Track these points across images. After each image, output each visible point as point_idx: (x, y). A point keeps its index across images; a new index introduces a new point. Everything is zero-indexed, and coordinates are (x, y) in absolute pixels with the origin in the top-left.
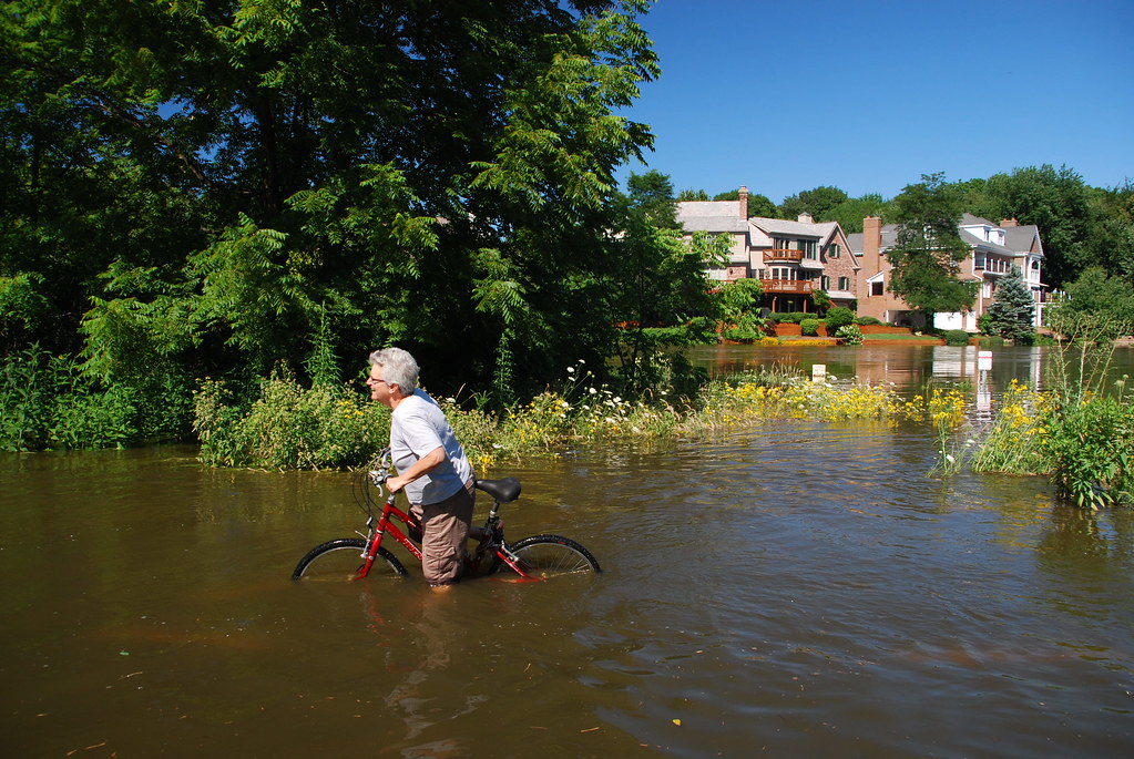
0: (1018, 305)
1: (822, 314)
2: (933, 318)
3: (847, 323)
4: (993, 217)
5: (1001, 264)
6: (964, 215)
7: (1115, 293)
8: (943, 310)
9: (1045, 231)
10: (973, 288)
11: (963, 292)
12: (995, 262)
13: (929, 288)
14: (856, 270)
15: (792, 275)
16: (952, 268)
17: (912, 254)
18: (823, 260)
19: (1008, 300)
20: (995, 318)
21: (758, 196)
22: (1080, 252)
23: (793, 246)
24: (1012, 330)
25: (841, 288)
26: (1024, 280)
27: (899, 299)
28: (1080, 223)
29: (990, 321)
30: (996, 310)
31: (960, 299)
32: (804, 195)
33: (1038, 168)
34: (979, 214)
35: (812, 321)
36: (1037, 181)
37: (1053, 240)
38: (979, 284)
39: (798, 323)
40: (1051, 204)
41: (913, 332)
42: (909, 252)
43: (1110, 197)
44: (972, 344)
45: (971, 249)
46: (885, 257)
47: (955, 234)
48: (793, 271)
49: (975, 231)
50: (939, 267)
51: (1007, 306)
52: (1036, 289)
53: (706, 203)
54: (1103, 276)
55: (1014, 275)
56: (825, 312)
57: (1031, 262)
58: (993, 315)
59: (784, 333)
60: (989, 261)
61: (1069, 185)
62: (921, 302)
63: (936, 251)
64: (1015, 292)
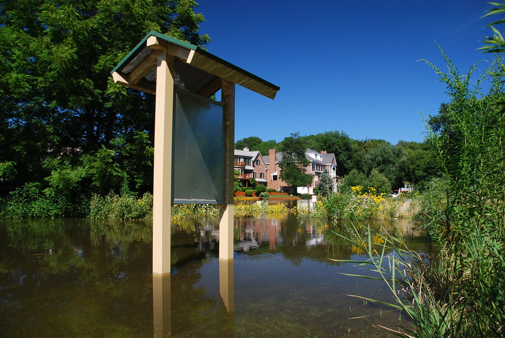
0: (328, 184)
2: (297, 189)
3: (263, 191)
4: (318, 150)
5: (322, 168)
6: (307, 149)
7: (361, 179)
8: (300, 186)
9: (337, 156)
10: (311, 177)
11: (308, 179)
12: (319, 167)
13: (295, 177)
14: (266, 170)
15: (242, 172)
16: (303, 170)
17: (288, 164)
18: (254, 166)
19: (324, 182)
20: (320, 189)
22: (349, 164)
23: (242, 160)
24: (326, 193)
25: (261, 177)
26: (330, 174)
27: (284, 182)
28: (349, 153)
29: (318, 190)
30: (320, 185)
31: (307, 182)
32: (245, 140)
34: (312, 149)
35: (250, 191)
36: (333, 136)
37: (340, 159)
38: (313, 176)
39: (244, 191)
40: (339, 145)
41: (289, 195)
42: (287, 163)
43: (360, 143)
45: (310, 162)
46: (278, 165)
47: (304, 156)
48: (242, 170)
49: (312, 155)
50: (299, 169)
51: (324, 184)
52: (335, 178)
54: (357, 173)
55: (326, 172)
56: (255, 187)
57: (332, 167)
59: (239, 195)
60: (317, 167)
61: (344, 139)
62: (292, 183)
63: (297, 163)
64: (327, 179)
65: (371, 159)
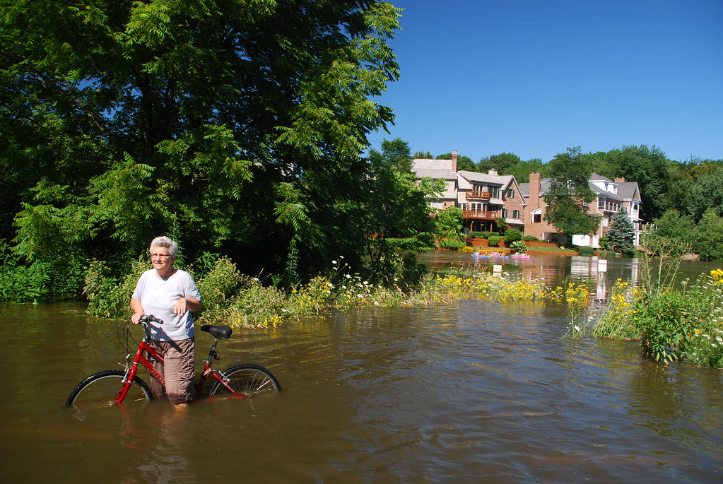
0: (625, 232)
1: (502, 233)
2: (571, 238)
3: (517, 240)
4: (611, 176)
5: (615, 205)
6: (592, 174)
7: (684, 226)
8: (578, 233)
9: (642, 186)
10: (597, 220)
11: (591, 222)
12: (611, 204)
13: (570, 219)
14: (524, 206)
15: (484, 208)
16: (584, 207)
17: (560, 197)
18: (504, 199)
19: (619, 228)
20: (610, 239)
21: (464, 158)
22: (663, 200)
23: (485, 189)
24: (620, 247)
25: (514, 217)
26: (629, 216)
27: (551, 226)
28: (664, 182)
29: (608, 241)
30: (611, 234)
31: (588, 226)
32: (493, 158)
33: (639, 147)
34: (601, 174)
35: (495, 237)
36: (638, 154)
37: (647, 192)
38: (600, 217)
39: (487, 238)
40: (646, 169)
41: (559, 246)
42: (558, 196)
43: (682, 166)
44: (596, 255)
45: (596, 196)
46: (542, 198)
47: (586, 186)
48: (484, 205)
49: (599, 184)
50: (576, 206)
51: (618, 232)
52: (636, 222)
53: (431, 160)
54: (677, 216)
55: (623, 213)
56: (504, 231)
57: (633, 205)
58: (609, 237)
59: (477, 244)
60: (607, 203)
61: (657, 158)
62: (564, 228)
63: (575, 196)
64: (623, 223)
65: (703, 193)
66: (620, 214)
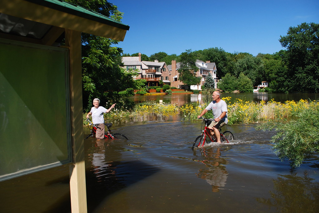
0: (211, 83)
1: (162, 86)
2: (190, 87)
3: (168, 89)
4: (204, 60)
5: (207, 72)
6: (197, 60)
7: (233, 80)
8: (192, 85)
9: (217, 64)
10: (199, 79)
11: (197, 80)
12: (205, 72)
13: (189, 79)
14: (170, 75)
16: (194, 74)
17: (184, 70)
18: (161, 72)
19: (208, 82)
20: (205, 86)
21: (143, 55)
22: (225, 69)
23: (153, 68)
25: (166, 79)
26: (212, 76)
27: (181, 82)
28: (225, 62)
30: (205, 84)
31: (196, 82)
32: (156, 54)
33: (214, 48)
34: (201, 60)
35: (159, 88)
36: (214, 51)
37: (219, 66)
38: (201, 78)
39: (155, 89)
40: (218, 57)
41: (185, 91)
42: (183, 70)
43: (231, 55)
44: (200, 93)
45: (199, 69)
46: (177, 71)
47: (195, 65)
48: (153, 75)
49: (200, 64)
50: (191, 74)
52: (215, 79)
53: (130, 57)
54: (230, 75)
55: (210, 75)
57: (214, 72)
59: (152, 92)
60: (203, 72)
61: (222, 52)
62: (187, 83)
63: (190, 69)
64: (210, 80)
65: (239, 66)
66: (208, 76)
